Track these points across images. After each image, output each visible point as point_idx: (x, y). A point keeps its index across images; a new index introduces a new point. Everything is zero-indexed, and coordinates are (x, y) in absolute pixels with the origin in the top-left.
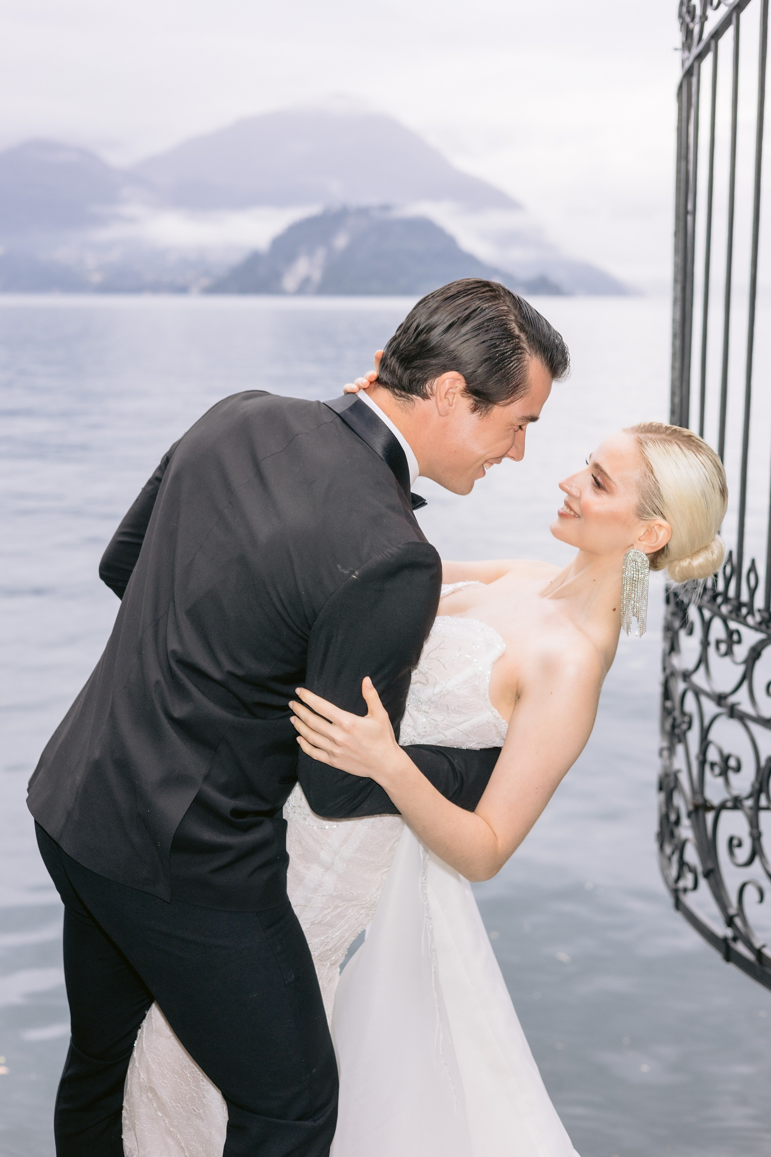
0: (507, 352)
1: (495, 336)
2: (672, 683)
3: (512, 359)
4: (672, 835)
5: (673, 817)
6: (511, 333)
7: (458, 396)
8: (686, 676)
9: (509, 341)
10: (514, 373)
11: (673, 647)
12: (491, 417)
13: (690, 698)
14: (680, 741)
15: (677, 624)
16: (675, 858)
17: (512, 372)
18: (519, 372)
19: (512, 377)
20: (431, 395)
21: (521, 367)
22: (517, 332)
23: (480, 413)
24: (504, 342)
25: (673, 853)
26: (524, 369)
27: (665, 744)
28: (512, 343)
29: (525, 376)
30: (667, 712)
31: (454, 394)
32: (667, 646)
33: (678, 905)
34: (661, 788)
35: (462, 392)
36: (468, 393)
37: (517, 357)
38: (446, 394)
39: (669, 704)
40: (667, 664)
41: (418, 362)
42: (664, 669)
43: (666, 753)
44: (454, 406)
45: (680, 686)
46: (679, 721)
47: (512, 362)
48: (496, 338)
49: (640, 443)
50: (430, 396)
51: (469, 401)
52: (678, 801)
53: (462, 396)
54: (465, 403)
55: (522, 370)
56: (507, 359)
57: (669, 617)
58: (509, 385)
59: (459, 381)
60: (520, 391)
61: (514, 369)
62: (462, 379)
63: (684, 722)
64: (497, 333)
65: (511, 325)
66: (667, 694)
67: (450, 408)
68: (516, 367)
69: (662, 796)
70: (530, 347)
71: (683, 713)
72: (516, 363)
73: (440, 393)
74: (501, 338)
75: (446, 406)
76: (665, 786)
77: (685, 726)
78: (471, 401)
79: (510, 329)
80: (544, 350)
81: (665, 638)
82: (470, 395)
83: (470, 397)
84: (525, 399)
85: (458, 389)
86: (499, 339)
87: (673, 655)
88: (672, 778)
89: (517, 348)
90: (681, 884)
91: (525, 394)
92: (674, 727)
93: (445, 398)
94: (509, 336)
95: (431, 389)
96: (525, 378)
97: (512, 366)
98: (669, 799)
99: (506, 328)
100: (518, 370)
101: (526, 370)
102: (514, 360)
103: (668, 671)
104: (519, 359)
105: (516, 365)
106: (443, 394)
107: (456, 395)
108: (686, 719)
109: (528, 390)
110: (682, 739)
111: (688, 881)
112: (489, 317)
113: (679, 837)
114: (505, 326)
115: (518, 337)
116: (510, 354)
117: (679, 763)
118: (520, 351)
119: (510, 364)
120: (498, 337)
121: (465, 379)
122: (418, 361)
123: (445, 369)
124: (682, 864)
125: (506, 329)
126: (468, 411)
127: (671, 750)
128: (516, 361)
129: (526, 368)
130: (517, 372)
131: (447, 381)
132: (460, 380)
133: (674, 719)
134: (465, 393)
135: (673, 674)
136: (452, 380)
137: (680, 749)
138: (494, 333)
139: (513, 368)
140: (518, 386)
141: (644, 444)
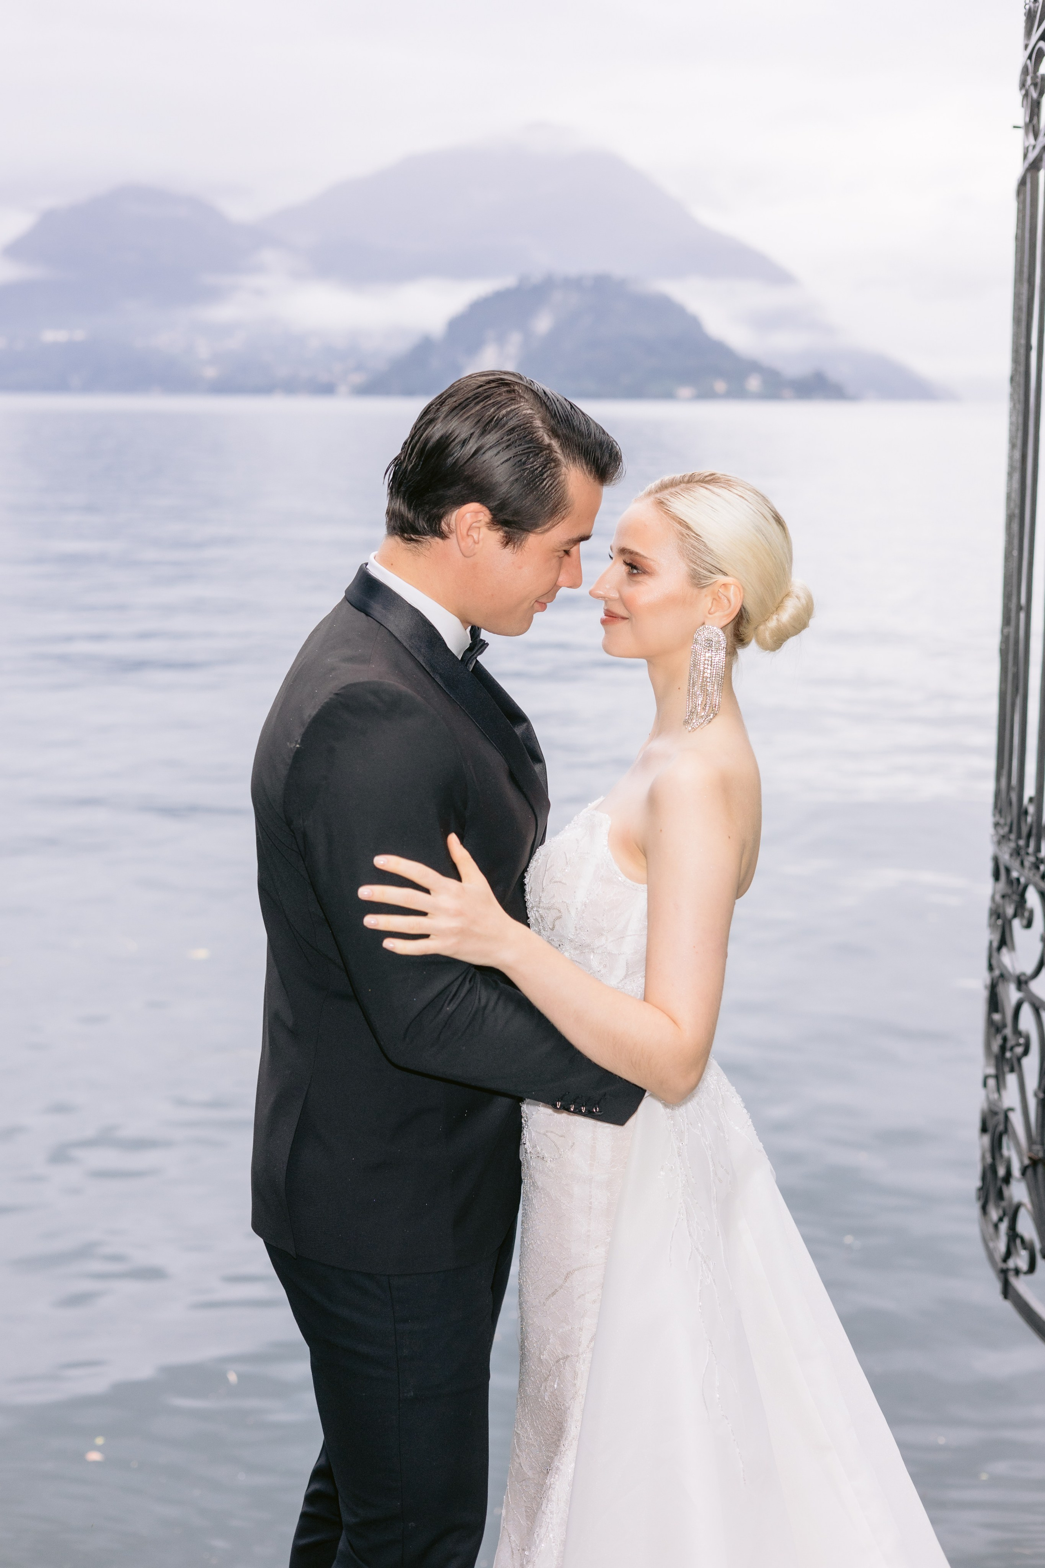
0: (537, 469)
1: (519, 452)
2: (1000, 989)
3: (545, 476)
4: (1000, 1196)
5: (1001, 1172)
6: (539, 444)
7: (484, 531)
8: (1022, 982)
9: (538, 454)
10: (549, 493)
11: (1004, 941)
12: (525, 549)
13: (1026, 1012)
14: (1012, 1070)
15: (1010, 911)
16: (1004, 1227)
17: (546, 493)
18: (556, 490)
19: (548, 498)
20: (449, 532)
21: (557, 485)
22: (547, 440)
23: (513, 545)
24: (532, 457)
25: (1001, 1219)
26: (562, 485)
27: (991, 1071)
28: (542, 456)
29: (564, 492)
30: (994, 1028)
31: (479, 528)
32: (996, 938)
33: (1007, 1291)
34: (984, 1129)
35: (489, 525)
36: (495, 525)
37: (551, 473)
38: (468, 530)
39: (997, 1017)
40: (994, 962)
41: (430, 496)
42: (991, 968)
43: (992, 1082)
44: (481, 544)
45: (1013, 995)
46: (1011, 1042)
47: (544, 479)
48: (521, 454)
49: (661, 503)
50: (448, 534)
51: (498, 534)
52: (1009, 1151)
53: (490, 530)
54: (493, 538)
55: (558, 487)
56: (539, 477)
57: (998, 898)
58: (544, 508)
59: (482, 514)
60: (561, 512)
61: (549, 487)
62: (485, 510)
63: (1019, 1045)
64: (520, 447)
65: (538, 433)
66: (994, 1003)
67: (477, 546)
68: (551, 484)
69: (986, 1139)
70: (566, 456)
71: (1017, 1032)
72: (550, 480)
73: (460, 530)
74: (526, 453)
75: (470, 544)
76: (990, 1126)
77: (1019, 1050)
78: (501, 533)
79: (537, 439)
80: (585, 454)
81: (992, 926)
82: (498, 527)
83: (498, 530)
84: (567, 520)
85: (483, 523)
86: (524, 454)
87: (1004, 950)
88: (1001, 1117)
89: (551, 462)
90: (1011, 1264)
91: (567, 514)
92: (1003, 1048)
93: (468, 535)
94: (539, 448)
95: (449, 526)
96: (565, 495)
97: (546, 484)
98: (996, 1146)
99: (532, 439)
100: (553, 488)
101: (564, 485)
102: (547, 477)
103: (997, 973)
104: (553, 475)
105: (550, 482)
106: (464, 532)
107: (481, 529)
108: (1022, 1041)
109: (570, 508)
110: (1015, 1066)
111: (1021, 1260)
112: (507, 429)
113: (1011, 1199)
114: (531, 435)
115: (549, 446)
116: (542, 470)
117: (1010, 1097)
118: (553, 464)
119: (542, 482)
120: (523, 452)
121: (490, 510)
122: (430, 494)
123: (463, 501)
124: (1013, 1235)
125: (531, 441)
126: (499, 546)
127: (999, 1079)
128: (550, 478)
129: (563, 483)
130: (553, 491)
131: (468, 515)
132: (481, 512)
133: (1005, 1039)
134: (492, 525)
135: (1003, 977)
136: (473, 513)
137: (1011, 1079)
138: (517, 448)
139: (547, 486)
140: (556, 506)
141: (665, 501)
